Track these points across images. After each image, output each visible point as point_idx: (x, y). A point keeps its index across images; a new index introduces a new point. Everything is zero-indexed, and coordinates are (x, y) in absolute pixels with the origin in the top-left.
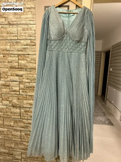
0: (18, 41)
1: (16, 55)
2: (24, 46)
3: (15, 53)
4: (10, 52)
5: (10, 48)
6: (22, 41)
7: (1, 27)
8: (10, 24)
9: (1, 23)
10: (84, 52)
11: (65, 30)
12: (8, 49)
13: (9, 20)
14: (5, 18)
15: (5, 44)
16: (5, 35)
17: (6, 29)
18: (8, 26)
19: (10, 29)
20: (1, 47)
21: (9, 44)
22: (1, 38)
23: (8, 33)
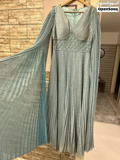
6: (31, 41)
7: (12, 27)
8: (20, 24)
9: (12, 24)
10: (89, 51)
11: (70, 30)
12: (18, 48)
13: (20, 21)
14: (16, 18)
15: (15, 43)
16: (16, 34)
17: (17, 29)
18: (18, 26)
19: (20, 29)
20: (13, 46)
21: (19, 43)
22: (13, 38)
23: (18, 33)
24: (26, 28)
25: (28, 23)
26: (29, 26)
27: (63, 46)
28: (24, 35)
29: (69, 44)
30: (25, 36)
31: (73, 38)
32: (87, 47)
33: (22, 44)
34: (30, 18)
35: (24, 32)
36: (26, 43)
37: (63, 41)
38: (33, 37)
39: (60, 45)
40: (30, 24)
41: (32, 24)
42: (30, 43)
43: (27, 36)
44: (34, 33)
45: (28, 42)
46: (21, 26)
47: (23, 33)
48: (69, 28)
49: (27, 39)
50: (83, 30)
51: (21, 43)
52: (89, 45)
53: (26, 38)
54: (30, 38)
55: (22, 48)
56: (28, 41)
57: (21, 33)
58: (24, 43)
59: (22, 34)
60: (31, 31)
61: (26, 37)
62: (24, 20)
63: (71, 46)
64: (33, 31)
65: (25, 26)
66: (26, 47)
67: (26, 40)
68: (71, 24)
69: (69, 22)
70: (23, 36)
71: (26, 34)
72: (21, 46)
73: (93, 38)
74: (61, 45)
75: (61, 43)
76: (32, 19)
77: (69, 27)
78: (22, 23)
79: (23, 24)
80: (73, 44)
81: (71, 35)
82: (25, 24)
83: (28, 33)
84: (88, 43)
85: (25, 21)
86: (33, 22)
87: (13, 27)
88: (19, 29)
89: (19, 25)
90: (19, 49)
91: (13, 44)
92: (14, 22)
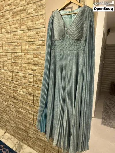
0: (33, 42)
1: (32, 54)
2: (37, 46)
3: (32, 52)
4: (28, 51)
5: (28, 48)
6: (36, 43)
11: (66, 30)
13: (28, 27)
15: (25, 45)
17: (26, 34)
22: (23, 41)
23: (27, 37)
26: (34, 30)
31: (68, 37)
32: (81, 46)
34: (35, 23)
38: (37, 39)
39: (57, 45)
43: (33, 39)
46: (29, 31)
50: (76, 30)
51: (29, 45)
52: (83, 44)
59: (30, 38)
63: (66, 46)
64: (37, 34)
66: (33, 48)
81: (66, 35)
83: (34, 36)
85: (32, 27)
86: (38, 27)
87: (24, 32)
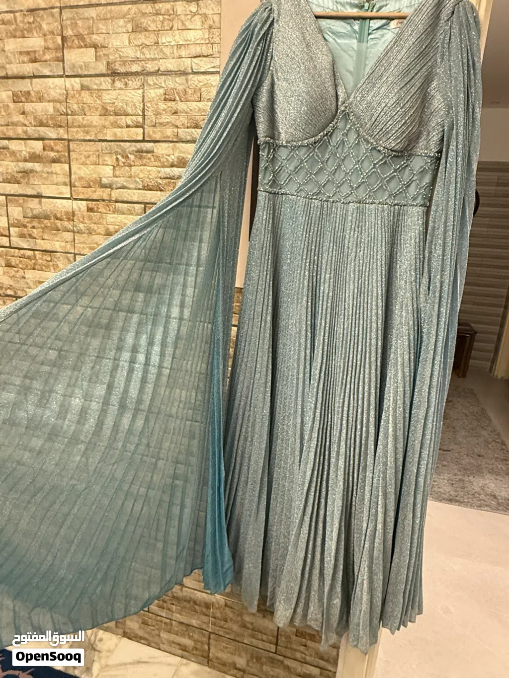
1: (137, 206)
2: (168, 170)
4: (115, 194)
5: (115, 176)
6: (161, 149)
7: (78, 87)
8: (114, 74)
9: (80, 72)
10: (419, 200)
11: (340, 100)
12: (105, 181)
13: (112, 57)
14: (95, 46)
15: (93, 158)
16: (95, 119)
17: (99, 97)
18: (106, 82)
19: (114, 94)
20: (81, 171)
21: (110, 160)
22: (81, 136)
23: (105, 113)
24: (140, 91)
25: (151, 67)
26: (151, 80)
27: (303, 173)
28: (129, 122)
29: (331, 166)
30: (137, 127)
31: (353, 136)
32: (411, 181)
33: (123, 161)
34: (157, 43)
35: (129, 110)
36: (141, 158)
37: (304, 150)
38: (169, 132)
39: (292, 168)
40: (157, 73)
41: (168, 73)
42: (157, 158)
43: (142, 127)
44: (176, 113)
45: (149, 155)
46: (118, 84)
47: (127, 115)
48: (332, 92)
49: (143, 141)
50: (397, 103)
51: (117, 159)
52: (423, 172)
53: (141, 138)
54: (157, 137)
55: (121, 181)
56: (148, 152)
57: (116, 114)
58: (132, 157)
59: (123, 120)
60: (162, 106)
61: (141, 130)
62: (131, 53)
63: (340, 176)
64: (170, 104)
65: (134, 82)
66: (141, 176)
67: (139, 145)
68: (342, 71)
69: (334, 64)
70: (128, 126)
71: (140, 119)
72: (117, 173)
73: (442, 140)
74: (297, 170)
75: (295, 163)
76: (167, 51)
77: (336, 86)
78: (122, 70)
79: (127, 74)
80: (349, 165)
81: (341, 125)
82: (136, 74)
83: (149, 113)
84: (417, 163)
85: (137, 60)
86: (170, 64)
87: (83, 88)
88: (107, 97)
89: (109, 79)
90: (110, 186)
91: (84, 164)
92: (87, 65)
